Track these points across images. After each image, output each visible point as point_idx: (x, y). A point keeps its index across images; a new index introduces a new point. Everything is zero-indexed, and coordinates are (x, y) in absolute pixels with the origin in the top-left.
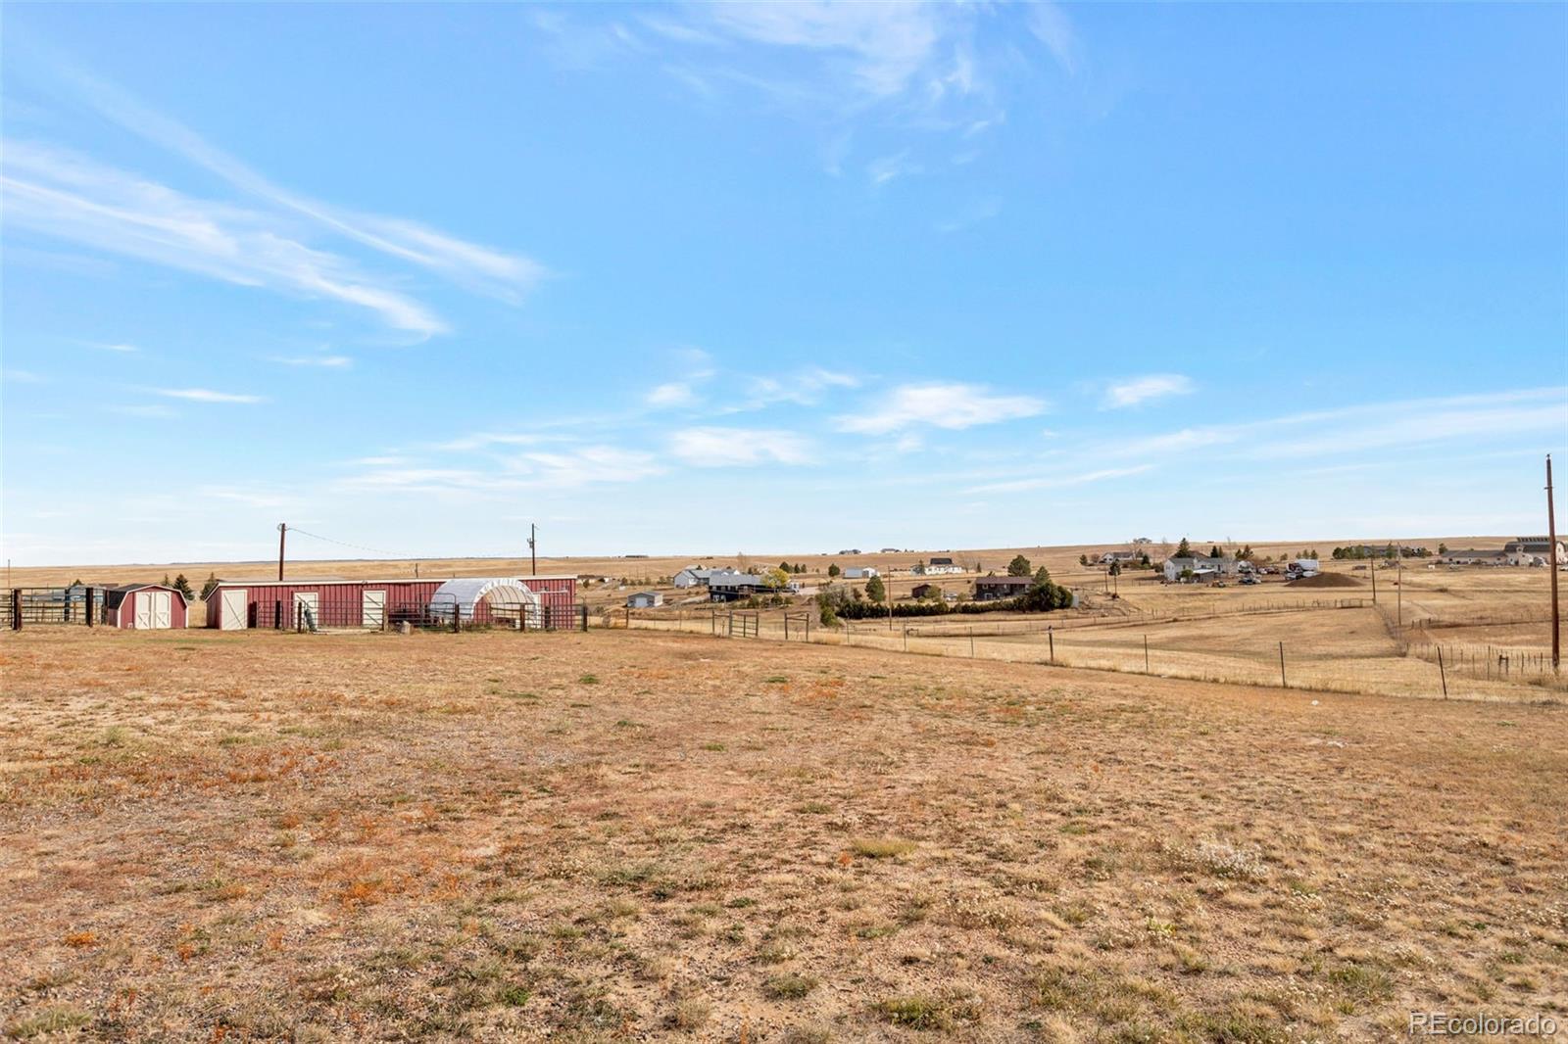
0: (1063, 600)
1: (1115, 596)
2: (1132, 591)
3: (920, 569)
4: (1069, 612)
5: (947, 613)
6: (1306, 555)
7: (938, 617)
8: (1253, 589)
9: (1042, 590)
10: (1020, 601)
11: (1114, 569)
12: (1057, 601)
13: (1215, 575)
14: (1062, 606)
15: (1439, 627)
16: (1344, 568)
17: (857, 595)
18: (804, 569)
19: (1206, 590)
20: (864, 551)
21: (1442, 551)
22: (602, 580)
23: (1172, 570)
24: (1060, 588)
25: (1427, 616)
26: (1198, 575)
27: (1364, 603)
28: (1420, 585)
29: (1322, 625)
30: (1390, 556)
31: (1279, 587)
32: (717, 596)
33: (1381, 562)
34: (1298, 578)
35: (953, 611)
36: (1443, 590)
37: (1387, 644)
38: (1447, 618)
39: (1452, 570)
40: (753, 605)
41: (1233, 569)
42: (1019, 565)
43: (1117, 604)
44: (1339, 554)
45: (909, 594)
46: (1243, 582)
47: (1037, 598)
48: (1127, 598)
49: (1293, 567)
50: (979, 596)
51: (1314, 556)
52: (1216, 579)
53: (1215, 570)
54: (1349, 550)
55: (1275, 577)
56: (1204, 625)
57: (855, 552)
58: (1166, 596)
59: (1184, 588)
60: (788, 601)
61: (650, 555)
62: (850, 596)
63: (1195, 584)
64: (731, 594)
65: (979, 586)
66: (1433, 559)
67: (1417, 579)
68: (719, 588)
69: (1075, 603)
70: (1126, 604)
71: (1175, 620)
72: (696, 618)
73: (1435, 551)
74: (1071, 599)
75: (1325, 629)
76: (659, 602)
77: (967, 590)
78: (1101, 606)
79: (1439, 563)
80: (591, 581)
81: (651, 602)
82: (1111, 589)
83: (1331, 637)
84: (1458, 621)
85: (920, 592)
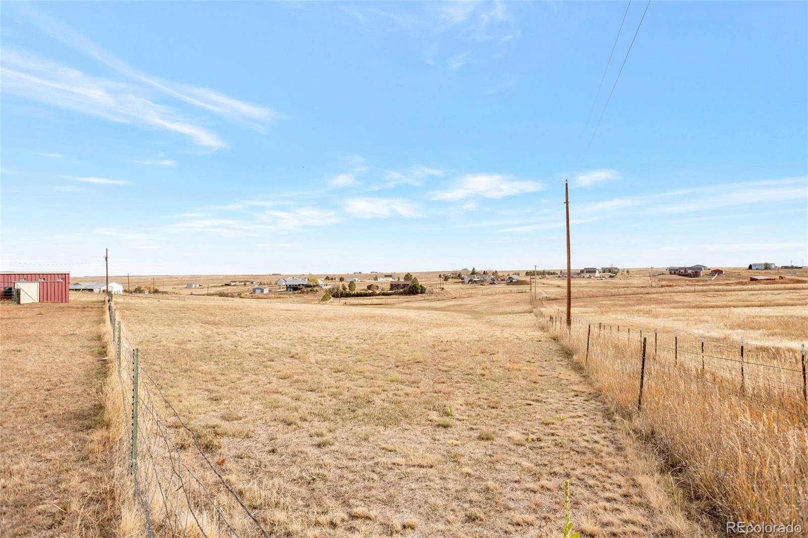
0: (422, 290)
1: (443, 289)
2: (451, 287)
3: (376, 279)
4: (424, 295)
5: (376, 295)
6: (516, 274)
7: (372, 297)
8: (494, 286)
9: (414, 286)
10: (405, 291)
11: (446, 279)
12: (419, 291)
13: (482, 281)
14: (421, 293)
15: (549, 300)
16: (528, 279)
17: (344, 289)
18: (335, 279)
19: (478, 287)
20: (364, 272)
21: (561, 272)
22: (252, 283)
23: (467, 279)
24: (421, 286)
25: (546, 295)
26: (475, 281)
27: (527, 291)
28: (551, 285)
29: (508, 299)
30: (544, 275)
31: (503, 285)
32: (289, 289)
33: (540, 276)
34: (511, 282)
35: (379, 295)
36: (558, 287)
37: (528, 307)
38: (553, 296)
39: (563, 279)
40: (303, 292)
41: (489, 279)
42: (408, 277)
43: (442, 292)
44: (527, 274)
45: (366, 288)
46: (491, 284)
47: (411, 290)
48: (448, 290)
49: (510, 278)
50: (391, 289)
51: (518, 274)
52: (482, 282)
53: (482, 279)
54: (530, 272)
55: (503, 282)
56: (465, 300)
57: (360, 273)
58: (462, 289)
59: (470, 286)
60: (317, 291)
61: (282, 274)
62: (341, 289)
63: (474, 284)
64: (295, 288)
65: (392, 285)
66: (557, 276)
67: (551, 282)
68: (290, 285)
69: (427, 291)
70: (447, 292)
71: (455, 298)
72: (278, 298)
73: (559, 273)
74: (425, 290)
75: (508, 301)
76: (266, 291)
77: (389, 286)
78: (437, 293)
79: (559, 277)
80: (248, 283)
81: (262, 291)
82: (442, 287)
83: (509, 304)
84: (557, 297)
85: (369, 287)
